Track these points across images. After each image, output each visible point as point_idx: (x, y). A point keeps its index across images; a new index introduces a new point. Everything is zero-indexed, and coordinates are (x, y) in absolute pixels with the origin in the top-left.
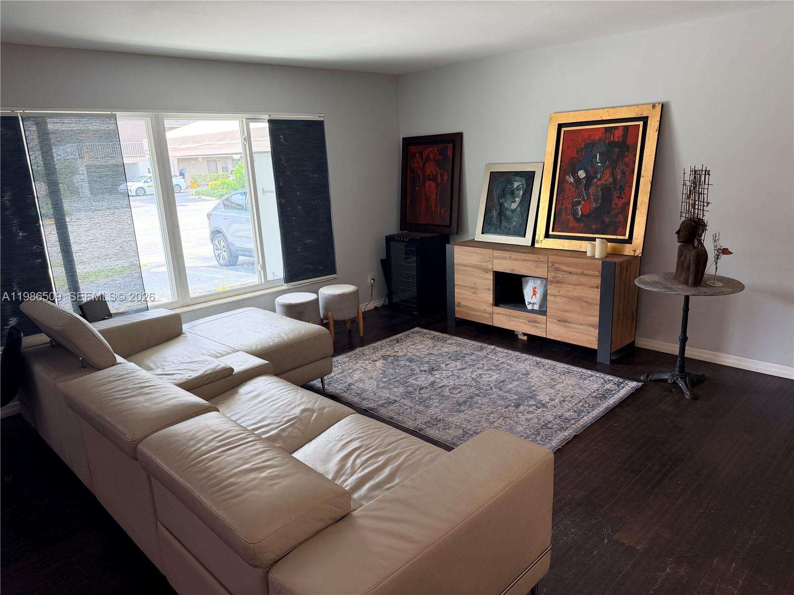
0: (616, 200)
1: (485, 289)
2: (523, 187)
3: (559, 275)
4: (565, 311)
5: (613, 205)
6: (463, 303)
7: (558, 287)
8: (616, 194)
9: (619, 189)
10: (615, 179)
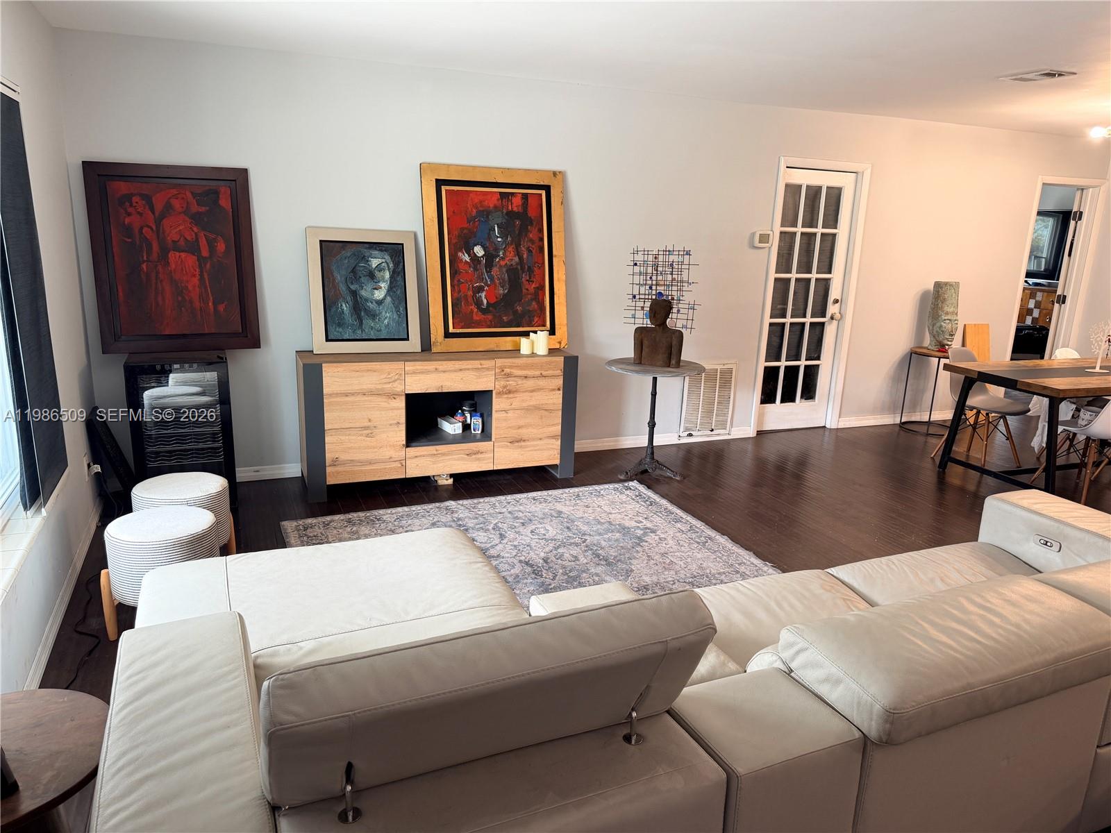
0: (526, 285)
1: (391, 425)
2: (388, 266)
3: (511, 382)
4: (520, 427)
5: (524, 290)
6: (343, 457)
7: (511, 398)
8: (525, 277)
9: (528, 270)
10: (521, 258)
